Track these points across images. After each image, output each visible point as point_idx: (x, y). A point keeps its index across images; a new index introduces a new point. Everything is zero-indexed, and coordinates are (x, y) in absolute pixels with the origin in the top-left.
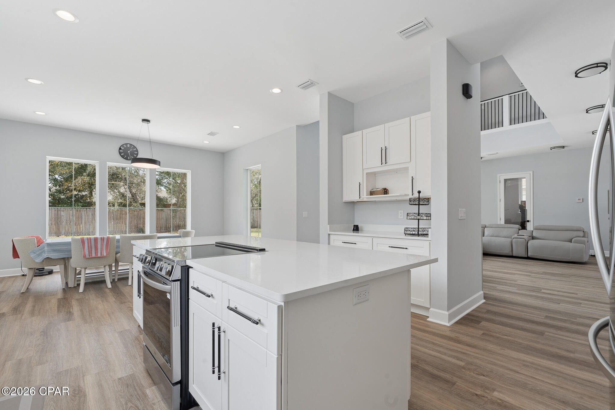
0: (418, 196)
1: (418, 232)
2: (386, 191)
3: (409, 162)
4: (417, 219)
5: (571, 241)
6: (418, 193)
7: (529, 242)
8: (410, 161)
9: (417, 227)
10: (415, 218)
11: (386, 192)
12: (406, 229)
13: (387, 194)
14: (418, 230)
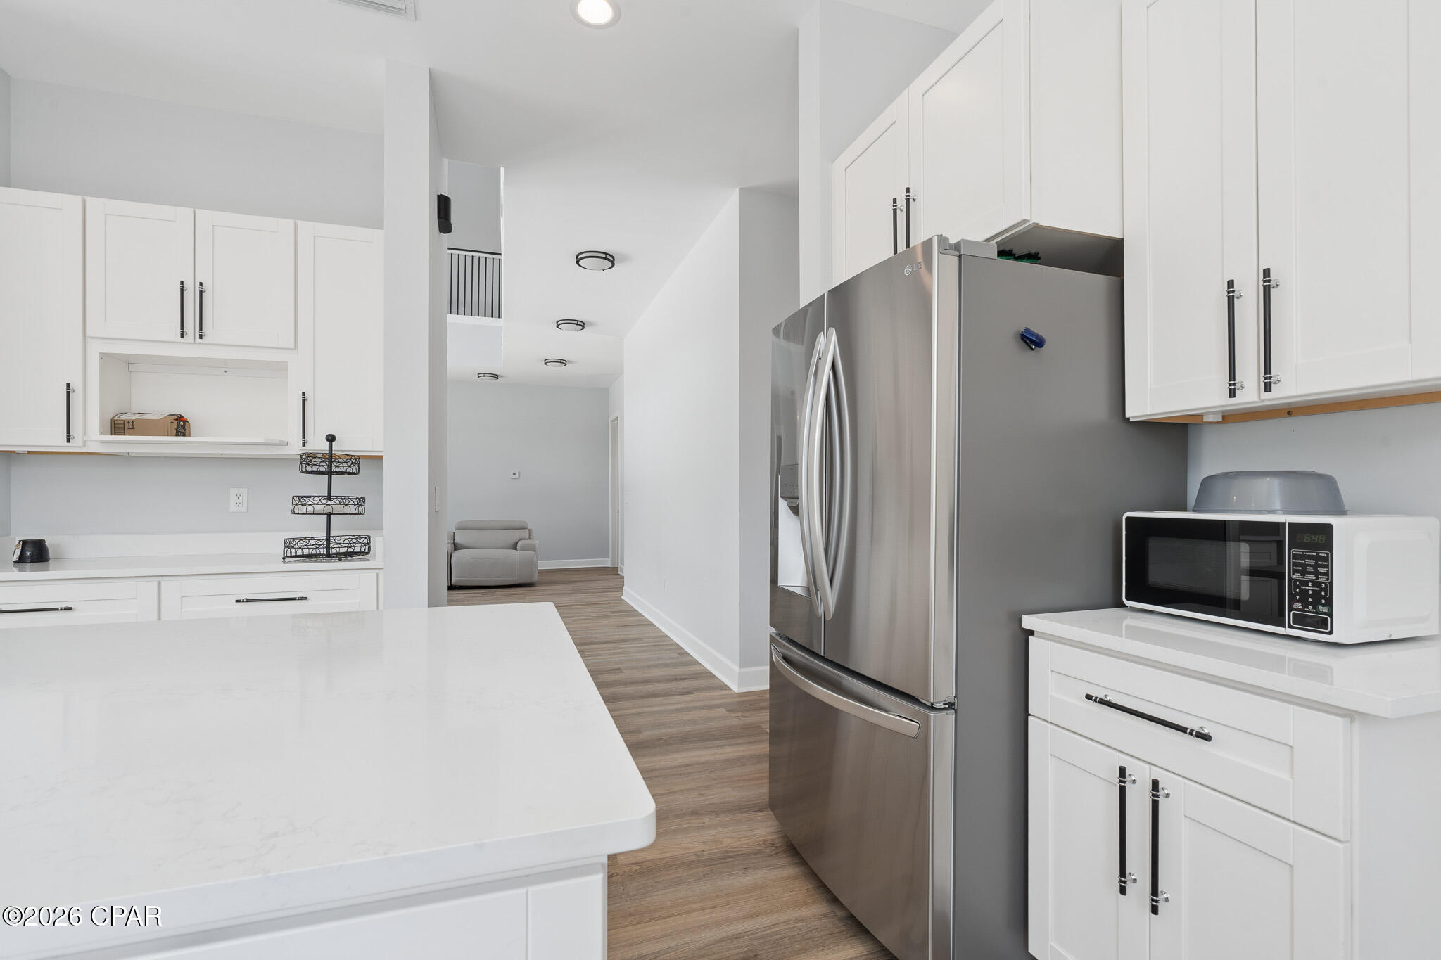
0: (328, 449)
1: (328, 548)
2: (182, 423)
3: (292, 349)
4: (324, 514)
5: (515, 547)
6: (327, 439)
7: (453, 555)
8: (293, 346)
9: (325, 534)
10: (319, 508)
11: (184, 427)
12: (289, 544)
13: (184, 435)
14: (328, 544)
